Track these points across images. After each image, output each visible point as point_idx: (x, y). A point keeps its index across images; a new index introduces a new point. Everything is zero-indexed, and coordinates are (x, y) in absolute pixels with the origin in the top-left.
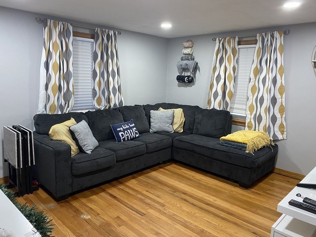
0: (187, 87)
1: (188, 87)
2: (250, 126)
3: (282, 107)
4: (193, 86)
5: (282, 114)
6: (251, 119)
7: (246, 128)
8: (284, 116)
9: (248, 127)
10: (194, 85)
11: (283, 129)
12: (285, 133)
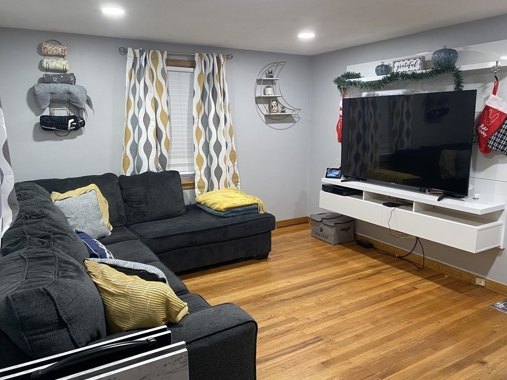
0: (62, 140)
1: (65, 141)
2: (202, 185)
3: (233, 153)
4: (78, 137)
5: (234, 161)
6: (201, 176)
7: (196, 190)
8: (236, 163)
9: (199, 187)
10: (82, 134)
11: (236, 179)
12: (239, 183)
